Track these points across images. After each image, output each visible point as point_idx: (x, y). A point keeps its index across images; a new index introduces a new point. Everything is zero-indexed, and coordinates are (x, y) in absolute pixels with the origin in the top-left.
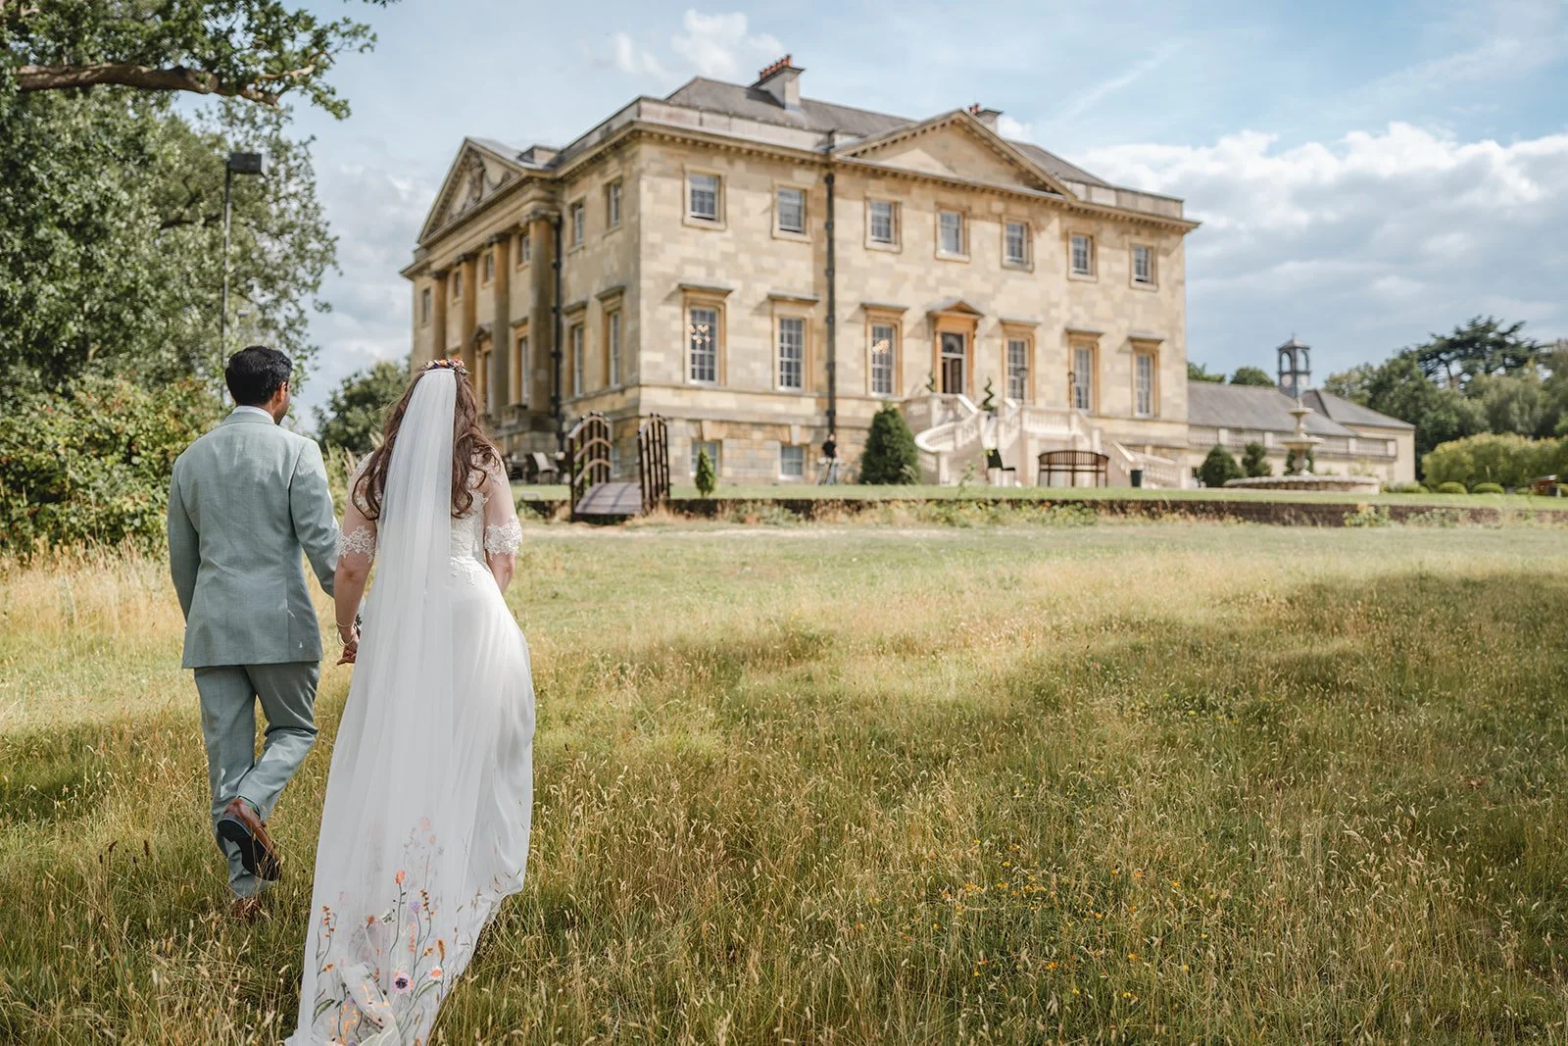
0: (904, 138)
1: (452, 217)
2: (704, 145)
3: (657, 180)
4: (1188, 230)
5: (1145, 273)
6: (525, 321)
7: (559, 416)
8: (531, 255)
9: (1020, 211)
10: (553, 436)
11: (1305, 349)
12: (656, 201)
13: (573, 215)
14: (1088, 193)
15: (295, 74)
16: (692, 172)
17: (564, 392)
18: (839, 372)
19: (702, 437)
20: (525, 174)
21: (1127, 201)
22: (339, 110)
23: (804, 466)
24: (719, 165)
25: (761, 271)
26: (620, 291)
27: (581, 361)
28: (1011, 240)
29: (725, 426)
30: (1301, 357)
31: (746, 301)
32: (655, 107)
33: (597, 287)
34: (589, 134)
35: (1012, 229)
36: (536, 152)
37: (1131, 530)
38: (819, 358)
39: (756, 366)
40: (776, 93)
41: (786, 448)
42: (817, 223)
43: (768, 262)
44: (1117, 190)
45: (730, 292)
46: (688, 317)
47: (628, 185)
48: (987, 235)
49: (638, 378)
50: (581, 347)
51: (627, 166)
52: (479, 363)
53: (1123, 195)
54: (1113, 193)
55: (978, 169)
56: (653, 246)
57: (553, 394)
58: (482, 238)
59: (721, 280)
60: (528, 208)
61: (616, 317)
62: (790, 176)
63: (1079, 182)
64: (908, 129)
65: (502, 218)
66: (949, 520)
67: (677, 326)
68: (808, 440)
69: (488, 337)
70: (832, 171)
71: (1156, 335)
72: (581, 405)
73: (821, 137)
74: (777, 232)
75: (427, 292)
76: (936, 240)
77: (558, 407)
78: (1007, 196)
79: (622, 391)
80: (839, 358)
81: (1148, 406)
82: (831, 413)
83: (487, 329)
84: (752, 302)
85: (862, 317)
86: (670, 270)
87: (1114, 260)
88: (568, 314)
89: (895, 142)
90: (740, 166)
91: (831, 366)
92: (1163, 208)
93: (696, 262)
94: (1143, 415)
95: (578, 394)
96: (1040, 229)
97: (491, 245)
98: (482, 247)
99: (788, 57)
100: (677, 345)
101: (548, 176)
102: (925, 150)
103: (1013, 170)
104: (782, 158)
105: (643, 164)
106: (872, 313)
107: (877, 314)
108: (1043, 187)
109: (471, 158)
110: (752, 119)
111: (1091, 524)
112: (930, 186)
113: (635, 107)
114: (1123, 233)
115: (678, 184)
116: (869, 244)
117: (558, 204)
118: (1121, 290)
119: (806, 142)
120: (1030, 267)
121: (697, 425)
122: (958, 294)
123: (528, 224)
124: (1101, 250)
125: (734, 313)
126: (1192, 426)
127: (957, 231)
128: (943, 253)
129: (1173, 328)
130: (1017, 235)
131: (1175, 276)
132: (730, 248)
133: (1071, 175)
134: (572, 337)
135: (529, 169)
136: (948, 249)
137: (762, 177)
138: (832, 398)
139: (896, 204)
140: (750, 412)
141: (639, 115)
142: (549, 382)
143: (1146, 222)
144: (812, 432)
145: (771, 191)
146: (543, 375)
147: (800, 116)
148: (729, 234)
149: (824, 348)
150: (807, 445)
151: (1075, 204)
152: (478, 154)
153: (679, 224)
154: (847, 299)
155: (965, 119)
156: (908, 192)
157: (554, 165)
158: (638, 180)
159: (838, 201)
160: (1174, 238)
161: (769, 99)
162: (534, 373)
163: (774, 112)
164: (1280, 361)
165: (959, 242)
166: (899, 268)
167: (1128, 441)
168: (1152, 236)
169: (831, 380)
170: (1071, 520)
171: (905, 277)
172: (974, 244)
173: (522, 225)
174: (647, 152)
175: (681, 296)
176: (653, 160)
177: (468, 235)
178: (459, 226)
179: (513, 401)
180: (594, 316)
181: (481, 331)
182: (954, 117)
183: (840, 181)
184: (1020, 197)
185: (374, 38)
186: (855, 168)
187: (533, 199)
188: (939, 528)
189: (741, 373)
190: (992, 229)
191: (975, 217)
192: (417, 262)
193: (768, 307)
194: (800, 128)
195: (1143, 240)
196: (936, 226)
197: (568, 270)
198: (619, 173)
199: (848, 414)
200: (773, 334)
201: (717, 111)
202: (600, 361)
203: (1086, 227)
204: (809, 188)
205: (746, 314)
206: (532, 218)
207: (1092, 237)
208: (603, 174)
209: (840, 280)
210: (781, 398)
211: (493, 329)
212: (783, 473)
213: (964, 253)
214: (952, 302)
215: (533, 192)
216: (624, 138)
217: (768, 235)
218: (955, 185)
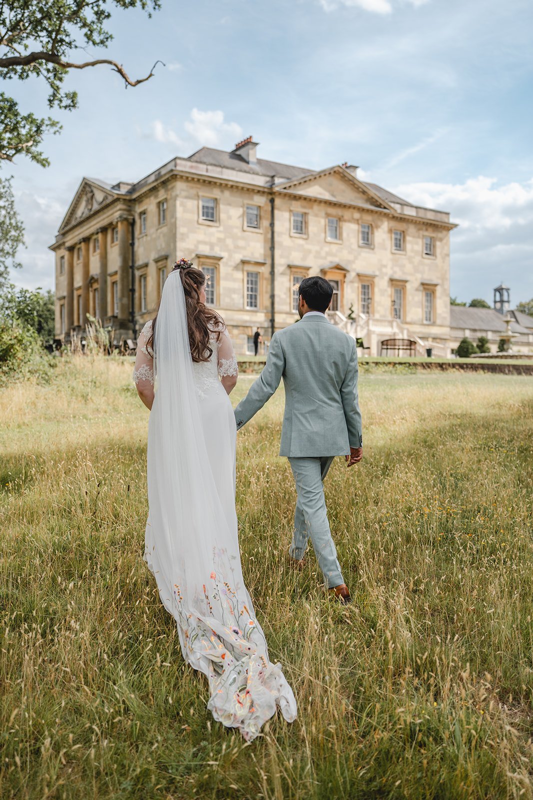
0: (310, 180)
1: (76, 218)
2: (209, 183)
3: (185, 200)
4: (452, 228)
5: (430, 251)
6: (116, 273)
7: (134, 322)
8: (119, 239)
9: (368, 218)
10: (131, 332)
11: (507, 290)
12: (184, 211)
13: (140, 218)
14: (402, 209)
15: (24, 145)
16: (203, 196)
17: (136, 309)
18: (277, 300)
20: (116, 196)
21: (422, 214)
22: (44, 163)
24: (216, 193)
25: (237, 247)
26: (166, 258)
27: (145, 294)
28: (363, 233)
30: (505, 293)
31: (230, 263)
32: (184, 162)
33: (153, 256)
34: (149, 176)
35: (363, 227)
36: (121, 185)
37: (434, 376)
38: (266, 292)
39: (235, 296)
40: (244, 156)
42: (266, 223)
43: (241, 243)
44: (417, 208)
45: (222, 258)
47: (170, 202)
48: (351, 230)
50: (145, 286)
51: (169, 193)
52: (91, 294)
53: (419, 210)
54: (414, 209)
55: (347, 196)
56: (183, 234)
57: (131, 310)
58: (93, 229)
59: (217, 252)
60: (117, 214)
61: (163, 271)
62: (252, 200)
63: (398, 203)
64: (312, 175)
65: (104, 219)
69: (96, 281)
70: (273, 196)
71: (435, 282)
72: (145, 316)
73: (268, 179)
74: (245, 228)
75: (63, 257)
76: (325, 232)
77: (133, 317)
78: (362, 210)
80: (277, 292)
81: (430, 318)
82: (272, 321)
83: (96, 277)
84: (233, 264)
85: (288, 271)
86: (192, 247)
87: (415, 243)
88: (138, 269)
89: (305, 182)
90: (227, 193)
91: (272, 297)
92: (439, 217)
93: (205, 243)
94: (428, 323)
95: (143, 310)
96: (378, 227)
97: (97, 233)
98: (93, 234)
99: (251, 137)
101: (128, 198)
102: (321, 186)
103: (365, 197)
104: (248, 190)
105: (178, 192)
106: (294, 270)
107: (296, 270)
108: (379, 206)
109: (87, 188)
110: (233, 169)
111: (414, 373)
112: (323, 204)
113: (173, 163)
114: (419, 230)
115: (195, 202)
116: (292, 234)
117: (133, 213)
118: (417, 259)
119: (261, 181)
120: (372, 247)
122: (336, 260)
123: (117, 223)
124: (408, 238)
125: (224, 269)
126: (452, 328)
127: (336, 227)
128: (329, 239)
129: (443, 278)
130: (366, 230)
131: (445, 252)
132: (222, 236)
133: (393, 200)
134: (140, 281)
135: (118, 194)
136: (331, 237)
137: (238, 199)
138: (273, 313)
139: (306, 214)
140: (232, 320)
141: (176, 166)
142: (129, 304)
143: (431, 224)
145: (243, 206)
146: (125, 300)
147: (257, 168)
148: (221, 228)
149: (269, 287)
151: (396, 215)
152: (90, 186)
153: (196, 224)
154: (281, 262)
155: (341, 170)
156: (312, 208)
157: (131, 192)
158: (175, 200)
159: (276, 212)
160: (444, 232)
161: (240, 158)
162: (121, 299)
163: (243, 165)
164: (495, 295)
165: (337, 233)
166: (308, 247)
167: (420, 336)
168: (434, 231)
169: (273, 304)
170: (404, 372)
171: (309, 251)
172: (345, 235)
173: (114, 223)
174: (180, 186)
175: (197, 261)
176: (183, 190)
177: (85, 228)
178: (81, 224)
179: (110, 314)
180: (152, 270)
181: (92, 278)
182: (336, 169)
183: (278, 201)
184: (368, 211)
185: (61, 128)
186: (285, 195)
187: (120, 210)
189: (227, 300)
190: (354, 227)
191: (345, 221)
192: (57, 242)
193: (241, 266)
194: (257, 174)
195: (430, 233)
196: (325, 226)
197: (138, 247)
198: (165, 197)
199: (281, 321)
200: (243, 280)
201: (215, 165)
202: (155, 294)
203: (401, 226)
204: (262, 205)
205: (230, 270)
206: (119, 219)
207: (404, 232)
208: (156, 197)
209: (277, 253)
210: (248, 313)
211: (99, 277)
212: (248, 350)
213: (340, 239)
214: (334, 265)
215: (120, 206)
216: (168, 178)
217: (241, 229)
218: (335, 204)
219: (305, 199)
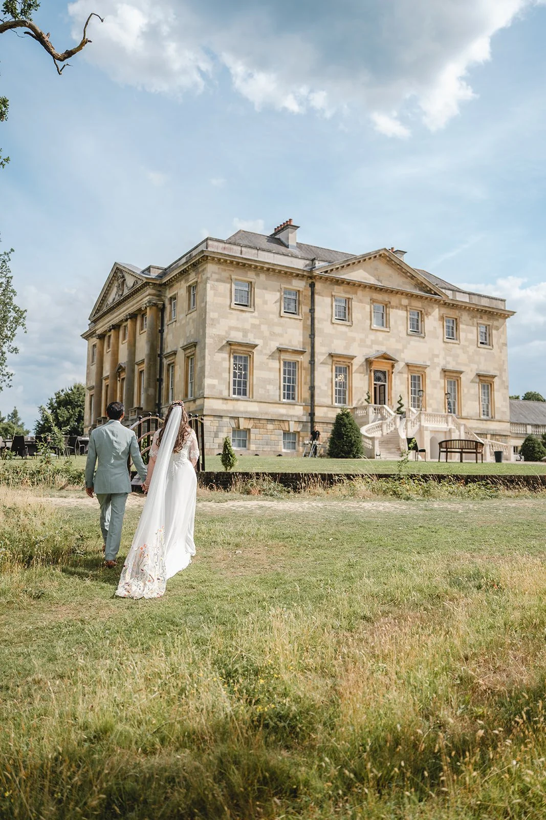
0: (354, 263)
1: (107, 305)
2: (243, 265)
3: (216, 283)
4: (508, 316)
5: (486, 340)
6: (143, 361)
7: (160, 414)
8: (148, 325)
9: (417, 304)
12: (215, 295)
13: (171, 304)
14: (454, 296)
16: (236, 279)
17: (163, 401)
18: (317, 391)
19: (239, 428)
20: (145, 281)
21: (475, 300)
23: (297, 444)
24: (251, 276)
25: (273, 334)
26: (195, 345)
27: (173, 384)
28: (412, 319)
29: (252, 421)
31: (264, 351)
32: (216, 244)
33: (182, 343)
34: (180, 259)
35: (413, 314)
36: (151, 269)
38: (305, 384)
39: (270, 387)
40: (283, 239)
41: (286, 434)
42: (305, 309)
43: (278, 330)
44: (469, 294)
45: (256, 346)
46: (232, 360)
47: (200, 287)
48: (399, 317)
49: (203, 393)
50: (173, 375)
51: (200, 275)
52: (119, 384)
53: (473, 296)
54: (468, 295)
55: (395, 281)
56: (213, 320)
57: (157, 402)
58: (122, 317)
59: (251, 339)
60: (146, 299)
61: (192, 359)
62: (291, 283)
63: (449, 289)
64: (356, 258)
65: (133, 305)
66: (395, 493)
67: (226, 364)
68: (299, 430)
69: (124, 370)
70: (314, 281)
71: (492, 373)
73: (308, 262)
74: (282, 314)
76: (371, 320)
77: (160, 409)
78: (411, 296)
79: (194, 401)
80: (316, 384)
81: (488, 413)
82: (312, 415)
83: (123, 366)
84: (268, 352)
85: (330, 361)
86: (224, 333)
87: (469, 332)
88: (166, 357)
89: (349, 265)
90: (263, 277)
91: (312, 388)
92: (494, 304)
93: (237, 329)
94: (485, 417)
96: (428, 314)
97: (126, 320)
98: (122, 321)
99: (290, 220)
100: (226, 375)
101: (158, 282)
102: (365, 270)
103: (414, 282)
104: (286, 273)
105: (209, 275)
106: (335, 359)
107: (338, 359)
108: (429, 291)
109: (118, 273)
110: (270, 251)
112: (367, 290)
113: (205, 243)
114: (473, 317)
115: (228, 285)
116: (334, 321)
117: (163, 297)
118: (472, 348)
119: (300, 264)
120: (423, 335)
121: (236, 420)
122: (383, 349)
123: (146, 308)
124: (461, 326)
125: (258, 358)
126: (512, 423)
127: (383, 314)
128: (374, 326)
129: (501, 370)
130: (416, 317)
131: (502, 341)
132: (257, 322)
133: (444, 286)
134: (168, 370)
135: (147, 278)
136: (378, 324)
137: (274, 283)
138: (312, 406)
139: (349, 298)
140: (266, 413)
141: (207, 248)
142: (156, 395)
143: (486, 311)
144: (301, 425)
145: (280, 291)
146: (151, 391)
147: (296, 252)
148: (256, 314)
149: (309, 378)
150: (299, 432)
151: (448, 301)
152: (121, 271)
153: (228, 308)
154: (321, 351)
155: (387, 254)
156: (356, 293)
157: (160, 277)
158: (206, 283)
159: (316, 297)
160: (500, 320)
161: (280, 242)
162: (147, 390)
163: (282, 249)
165: (384, 321)
166: (350, 334)
167: (477, 432)
168: (489, 319)
169: (312, 396)
171: (354, 339)
172: (392, 322)
173: (143, 309)
174: (211, 268)
175: (228, 348)
176: (215, 273)
177: (115, 315)
178: (111, 310)
179: (136, 405)
180: (180, 358)
181: (121, 367)
182: (381, 253)
183: (318, 286)
184: (417, 296)
186: (327, 279)
187: (149, 295)
188: (390, 501)
189: (261, 391)
190: (402, 313)
191: (393, 308)
192: (90, 330)
193: (277, 355)
194: (296, 257)
195: (485, 321)
196: (371, 312)
197: (167, 334)
198: (195, 280)
199: (322, 415)
200: (280, 369)
201: (250, 247)
202: (183, 384)
203: (453, 313)
204: (301, 289)
205: (264, 358)
206: (148, 304)
207: (456, 319)
208: (187, 281)
209: (318, 340)
210: (284, 406)
211: (126, 366)
212: (284, 448)
213: (386, 327)
214: (380, 354)
215: (149, 291)
216: (199, 260)
217: (278, 315)
218: (381, 289)
219: (348, 283)
